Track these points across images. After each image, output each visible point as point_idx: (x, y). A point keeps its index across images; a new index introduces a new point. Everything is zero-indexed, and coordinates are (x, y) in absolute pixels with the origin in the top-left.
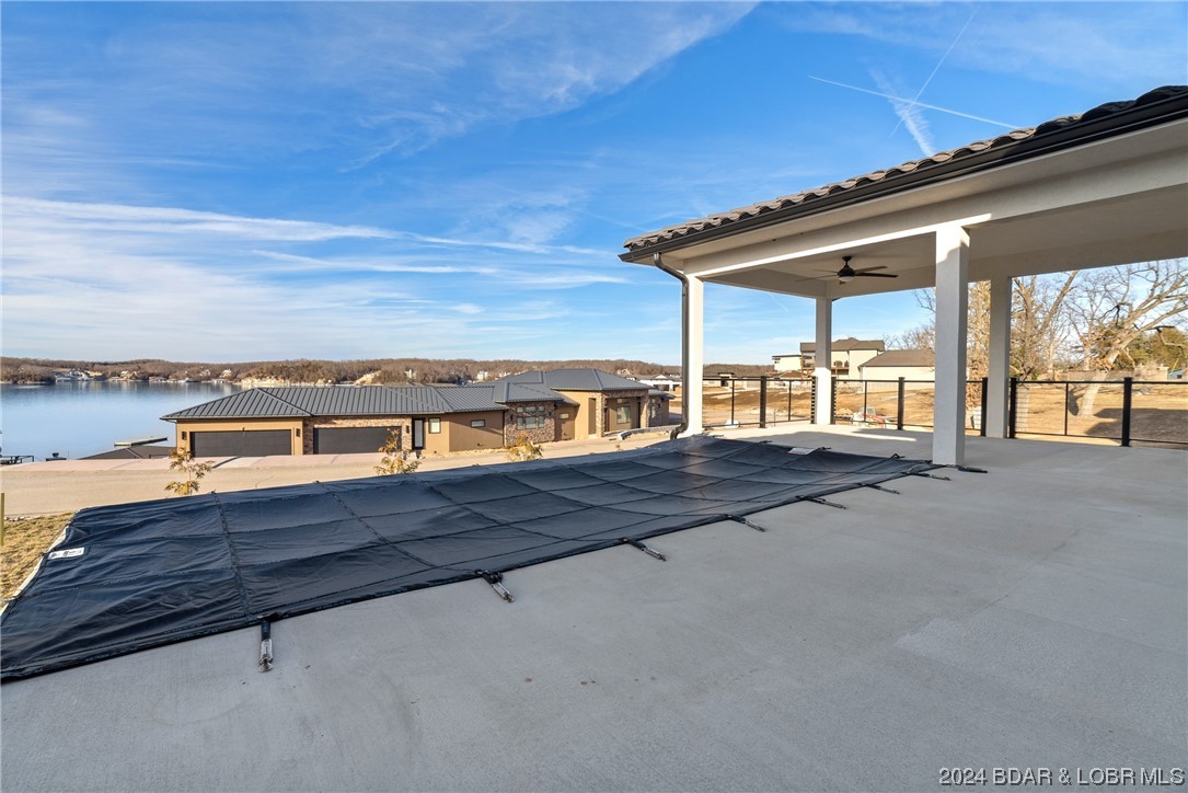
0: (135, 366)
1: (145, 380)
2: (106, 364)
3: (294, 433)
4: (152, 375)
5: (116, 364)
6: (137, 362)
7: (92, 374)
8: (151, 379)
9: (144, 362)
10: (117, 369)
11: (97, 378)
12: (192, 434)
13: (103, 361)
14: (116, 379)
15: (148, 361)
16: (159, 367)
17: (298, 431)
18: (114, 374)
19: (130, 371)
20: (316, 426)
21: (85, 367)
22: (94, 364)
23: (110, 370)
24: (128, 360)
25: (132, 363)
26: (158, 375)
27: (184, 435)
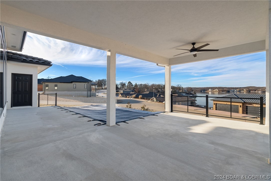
0: (247, 88)
1: (250, 91)
2: (241, 88)
3: (239, 106)
4: (251, 90)
5: (243, 88)
6: (248, 87)
7: (237, 90)
8: (251, 91)
9: (250, 87)
10: (243, 89)
11: (238, 91)
12: (216, 104)
13: (240, 87)
14: (243, 91)
15: (251, 87)
16: (253, 88)
17: (241, 106)
18: (242, 90)
19: (246, 89)
20: (247, 105)
21: (236, 88)
22: (238, 88)
23: (241, 89)
24: (246, 87)
25: (247, 87)
26: (253, 90)
27: (214, 104)
